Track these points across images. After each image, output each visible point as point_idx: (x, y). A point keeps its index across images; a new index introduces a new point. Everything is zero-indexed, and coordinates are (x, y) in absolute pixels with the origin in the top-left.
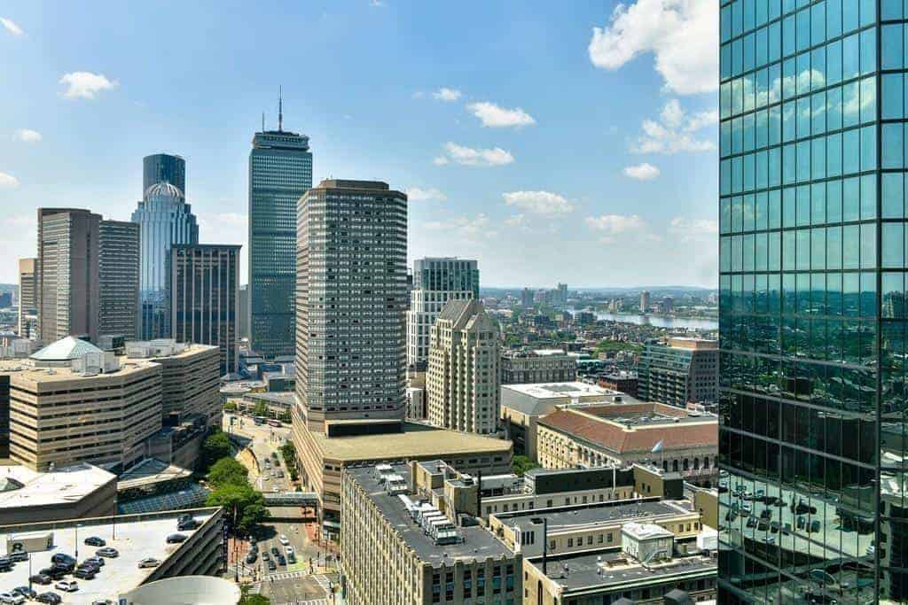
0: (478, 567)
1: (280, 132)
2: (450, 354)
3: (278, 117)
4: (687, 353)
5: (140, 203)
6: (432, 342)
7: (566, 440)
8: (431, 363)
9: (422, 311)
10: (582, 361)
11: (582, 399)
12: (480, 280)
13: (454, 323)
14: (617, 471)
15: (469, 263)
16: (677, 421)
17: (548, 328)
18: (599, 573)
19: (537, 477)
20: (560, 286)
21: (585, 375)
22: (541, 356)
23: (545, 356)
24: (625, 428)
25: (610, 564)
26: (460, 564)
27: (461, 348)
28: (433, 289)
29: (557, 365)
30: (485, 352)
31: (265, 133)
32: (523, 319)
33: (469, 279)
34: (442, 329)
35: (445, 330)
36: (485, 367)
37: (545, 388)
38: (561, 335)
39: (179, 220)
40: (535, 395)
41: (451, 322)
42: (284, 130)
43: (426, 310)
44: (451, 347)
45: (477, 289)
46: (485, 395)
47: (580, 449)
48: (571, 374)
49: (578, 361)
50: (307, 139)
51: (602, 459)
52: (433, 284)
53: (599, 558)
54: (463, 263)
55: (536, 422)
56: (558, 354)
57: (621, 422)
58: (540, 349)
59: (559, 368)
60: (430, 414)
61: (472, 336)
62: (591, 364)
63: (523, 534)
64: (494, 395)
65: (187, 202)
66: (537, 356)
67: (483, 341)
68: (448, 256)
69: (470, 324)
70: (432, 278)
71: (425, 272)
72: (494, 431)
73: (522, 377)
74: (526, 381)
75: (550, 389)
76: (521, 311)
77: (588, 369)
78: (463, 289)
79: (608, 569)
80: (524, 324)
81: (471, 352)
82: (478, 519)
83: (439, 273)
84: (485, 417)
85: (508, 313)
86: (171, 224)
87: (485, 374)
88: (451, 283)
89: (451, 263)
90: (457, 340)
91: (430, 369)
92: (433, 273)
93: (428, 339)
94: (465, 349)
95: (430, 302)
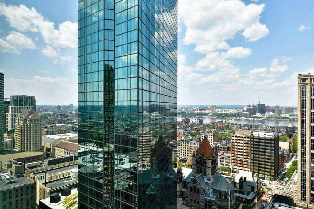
0: (21, 188)
2: (23, 127)
6: (16, 123)
7: (64, 150)
8: (15, 130)
9: (13, 113)
10: (73, 127)
11: (70, 138)
12: (36, 102)
13: (24, 117)
14: (74, 156)
15: (32, 97)
17: (64, 118)
18: (63, 183)
19: (48, 161)
20: (70, 104)
21: (73, 131)
22: (58, 126)
23: (60, 126)
25: (67, 181)
26: (14, 188)
27: (27, 125)
28: (17, 105)
29: (64, 128)
30: (36, 126)
32: (56, 115)
33: (32, 102)
34: (20, 119)
35: (21, 119)
36: (36, 130)
37: (58, 135)
38: (68, 120)
40: (54, 138)
41: (23, 116)
43: (15, 113)
44: (23, 124)
45: (35, 106)
46: (36, 139)
47: (68, 152)
49: (71, 127)
51: (70, 153)
52: (17, 104)
53: (64, 179)
54: (29, 97)
55: (54, 146)
56: (64, 125)
58: (58, 124)
60: (15, 147)
61: (31, 120)
62: (75, 128)
63: (40, 177)
64: (39, 139)
67: (35, 122)
68: (24, 94)
69: (30, 117)
70: (17, 102)
71: (14, 100)
72: (39, 150)
73: (51, 133)
74: (53, 134)
75: (60, 136)
76: (56, 112)
78: (30, 106)
79: (66, 182)
80: (56, 116)
81: (30, 126)
82: (24, 175)
83: (20, 100)
84: (36, 146)
85: (51, 113)
87: (36, 132)
88: (25, 104)
89: (25, 97)
90: (25, 122)
91: (15, 132)
92: (17, 100)
93: (15, 122)
94: (28, 125)
95: (16, 110)
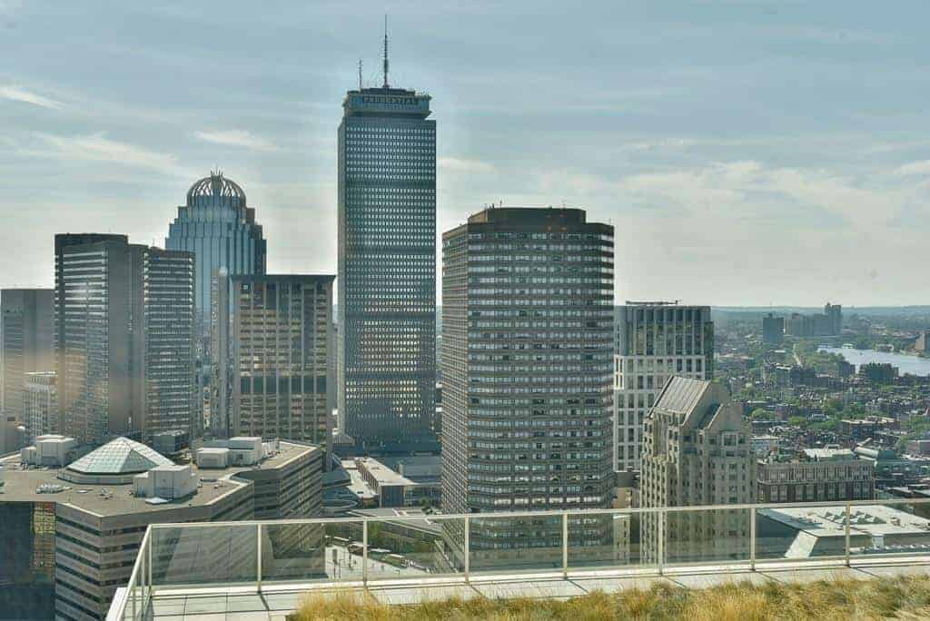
1: (386, 90)
3: (382, 64)
5: (180, 209)
13: (681, 419)
15: (699, 311)
22: (815, 459)
23: (822, 459)
28: (639, 352)
29: (842, 474)
30: (731, 467)
31: (363, 91)
36: (733, 489)
39: (239, 236)
41: (678, 416)
42: (393, 86)
43: (631, 386)
44: (677, 455)
45: (710, 351)
46: (733, 533)
48: (866, 490)
50: (427, 99)
56: (843, 457)
58: (814, 447)
59: (847, 479)
61: (711, 439)
65: (249, 205)
66: (809, 459)
67: (728, 448)
69: (708, 423)
71: (629, 326)
73: (784, 491)
81: (710, 465)
83: (651, 329)
86: (228, 238)
87: (733, 500)
89: (671, 311)
92: (641, 327)
95: (635, 374)
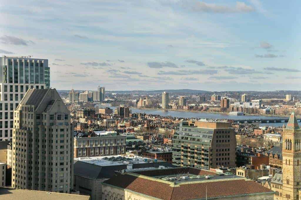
2: (33, 132)
4: (210, 132)
10: (130, 140)
11: (135, 166)
13: (35, 107)
15: (41, 61)
16: (209, 179)
21: (131, 151)
24: (172, 185)
27: (43, 127)
28: (11, 82)
30: (62, 130)
33: (42, 75)
36: (62, 141)
43: (6, 99)
44: (33, 126)
45: (48, 82)
46: (62, 164)
52: (11, 78)
57: (169, 180)
60: (13, 183)
62: (135, 143)
67: (60, 122)
77: (133, 146)
78: (37, 82)
81: (51, 130)
84: (61, 181)
87: (62, 147)
90: (38, 121)
93: (12, 122)
94: (46, 127)
95: (8, 93)
